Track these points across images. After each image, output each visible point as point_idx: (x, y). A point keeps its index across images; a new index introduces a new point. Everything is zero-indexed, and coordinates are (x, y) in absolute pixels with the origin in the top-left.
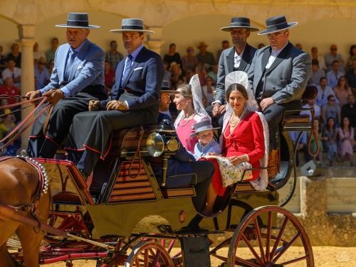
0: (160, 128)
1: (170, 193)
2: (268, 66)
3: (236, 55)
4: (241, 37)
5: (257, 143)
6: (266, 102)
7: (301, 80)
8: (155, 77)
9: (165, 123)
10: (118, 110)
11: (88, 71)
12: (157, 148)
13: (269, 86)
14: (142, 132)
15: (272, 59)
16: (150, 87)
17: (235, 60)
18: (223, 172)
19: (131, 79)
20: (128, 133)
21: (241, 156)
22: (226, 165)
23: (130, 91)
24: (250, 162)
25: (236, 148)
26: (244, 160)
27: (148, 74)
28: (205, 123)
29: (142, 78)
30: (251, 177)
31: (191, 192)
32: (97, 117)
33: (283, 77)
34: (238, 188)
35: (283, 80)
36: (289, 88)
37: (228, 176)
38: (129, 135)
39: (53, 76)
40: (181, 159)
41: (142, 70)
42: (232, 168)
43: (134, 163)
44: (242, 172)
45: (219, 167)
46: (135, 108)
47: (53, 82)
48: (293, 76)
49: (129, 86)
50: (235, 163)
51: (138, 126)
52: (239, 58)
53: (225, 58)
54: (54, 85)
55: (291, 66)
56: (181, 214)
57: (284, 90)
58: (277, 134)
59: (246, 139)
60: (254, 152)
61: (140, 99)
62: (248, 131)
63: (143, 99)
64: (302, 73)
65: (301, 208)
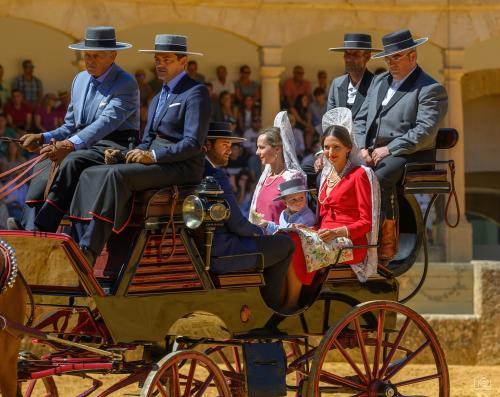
0: (201, 188)
1: (223, 281)
2: (385, 102)
3: (351, 86)
4: (356, 61)
5: (363, 211)
6: (379, 152)
7: (430, 124)
8: (197, 116)
9: (208, 181)
10: (141, 162)
11: (113, 111)
12: (195, 215)
13: (384, 131)
14: (176, 194)
15: (391, 93)
16: (189, 131)
17: (350, 92)
18: (307, 251)
19: (164, 120)
20: (156, 195)
21: (337, 229)
22: (312, 240)
23: (164, 136)
24: (350, 237)
25: (333, 217)
26: (341, 234)
27: (187, 112)
28: (296, 182)
29: (179, 117)
30: (352, 258)
31: (259, 279)
32: (109, 173)
33: (405, 118)
34: (332, 274)
35: (405, 123)
36: (411, 134)
37: (314, 256)
38: (158, 198)
39: (68, 115)
41: (179, 106)
42: (322, 246)
43: (166, 238)
44: (337, 251)
45: (301, 243)
46: (165, 161)
47: (68, 123)
48: (418, 118)
49: (162, 128)
50: (326, 239)
51: (171, 186)
52: (355, 91)
53: (336, 90)
54: (69, 127)
55: (417, 102)
56: (242, 310)
57: (405, 136)
58: (393, 197)
60: (358, 223)
61: (174, 147)
62: (350, 193)
63: (178, 148)
64: (432, 112)
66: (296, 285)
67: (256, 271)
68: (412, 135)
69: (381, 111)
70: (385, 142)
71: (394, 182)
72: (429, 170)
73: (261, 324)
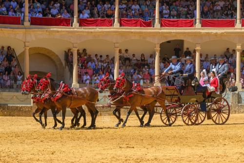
1: (197, 94)
5: (217, 83)
6: (220, 75)
10: (185, 76)
12: (194, 83)
13: (220, 71)
15: (220, 66)
17: (213, 66)
18: (208, 89)
31: (202, 93)
40: (199, 86)
42: (211, 88)
46: (189, 75)
49: (187, 71)
53: (211, 66)
55: (224, 67)
59: (214, 83)
61: (190, 73)
64: (227, 68)
66: (207, 95)
67: (201, 92)
68: (224, 72)
69: (219, 69)
70: (219, 73)
71: (221, 79)
72: (226, 78)
73: (202, 101)
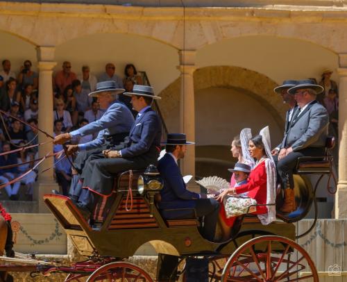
19: (134, 133)
29: (140, 131)
48: (309, 126)
55: (309, 118)
64: (316, 122)
65: (68, 248)
